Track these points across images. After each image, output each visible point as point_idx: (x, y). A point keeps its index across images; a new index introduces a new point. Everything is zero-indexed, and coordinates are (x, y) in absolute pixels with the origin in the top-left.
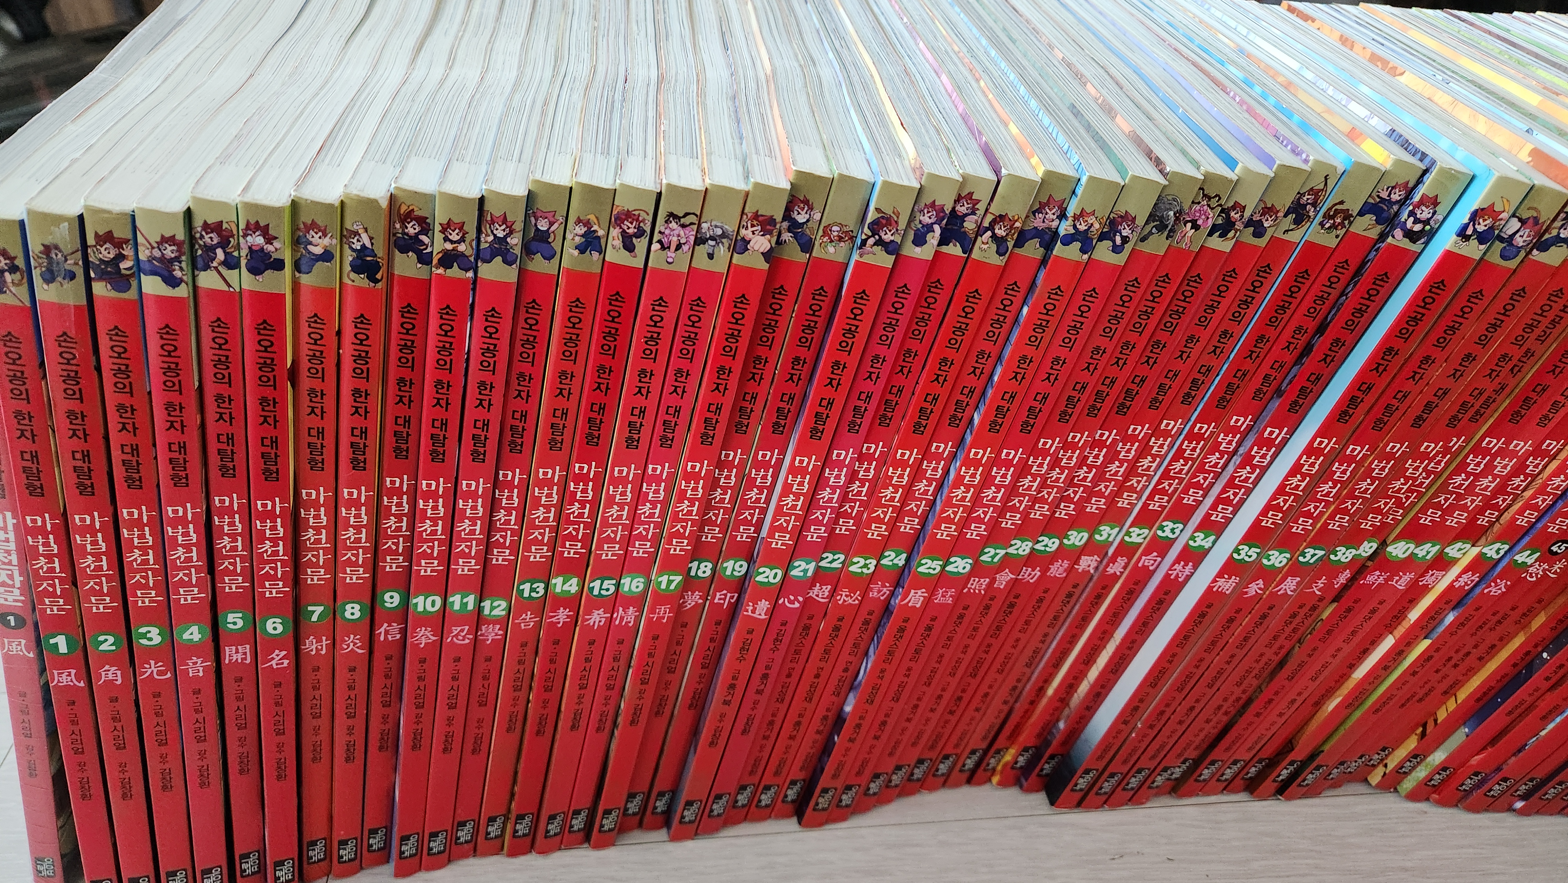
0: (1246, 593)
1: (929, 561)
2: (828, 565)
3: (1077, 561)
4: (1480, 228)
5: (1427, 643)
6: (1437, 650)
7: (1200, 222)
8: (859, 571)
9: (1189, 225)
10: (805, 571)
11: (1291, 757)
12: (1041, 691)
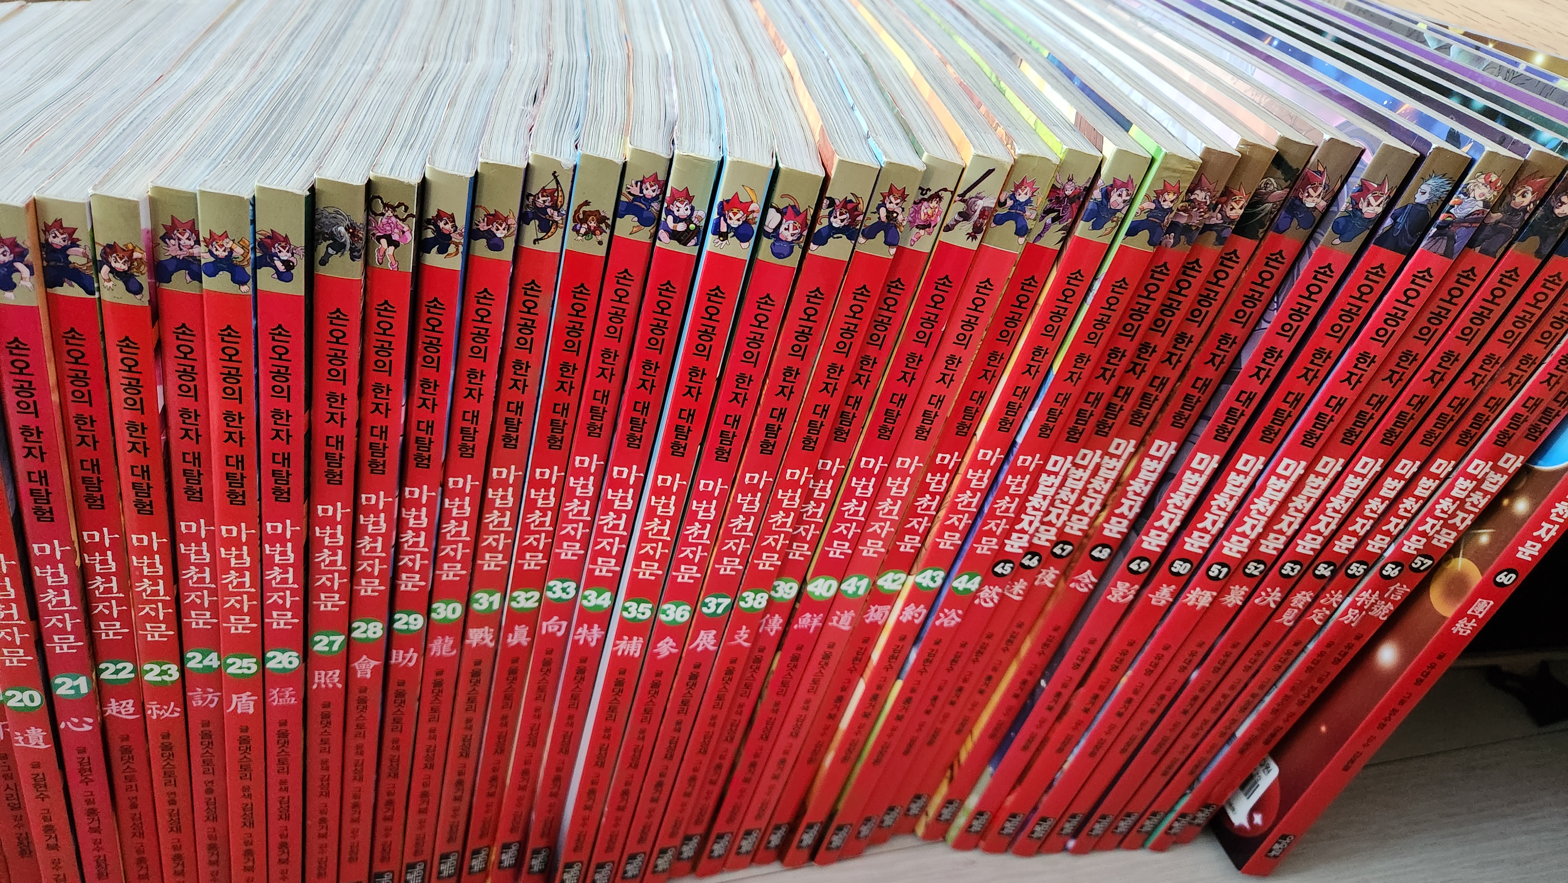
0: (658, 654)
1: (237, 660)
2: (114, 677)
3: (464, 635)
4: (734, 224)
5: (899, 684)
6: (913, 691)
7: (395, 237)
8: (159, 679)
9: (384, 242)
10: (77, 688)
11: (806, 820)
12: (496, 779)
